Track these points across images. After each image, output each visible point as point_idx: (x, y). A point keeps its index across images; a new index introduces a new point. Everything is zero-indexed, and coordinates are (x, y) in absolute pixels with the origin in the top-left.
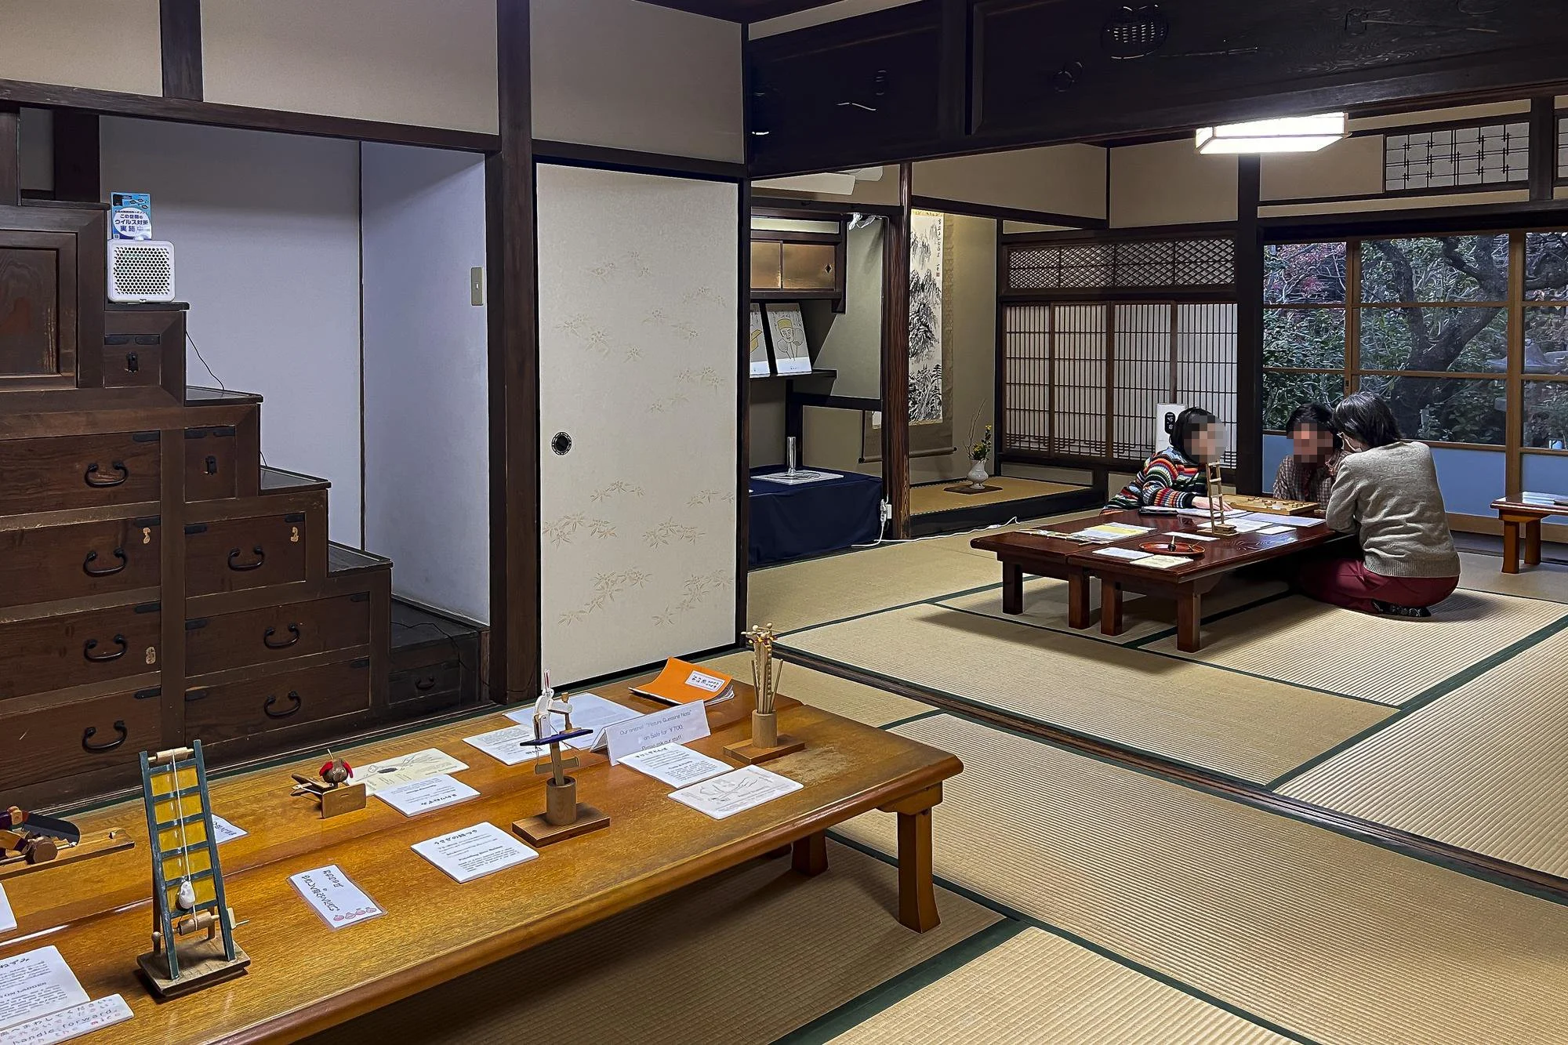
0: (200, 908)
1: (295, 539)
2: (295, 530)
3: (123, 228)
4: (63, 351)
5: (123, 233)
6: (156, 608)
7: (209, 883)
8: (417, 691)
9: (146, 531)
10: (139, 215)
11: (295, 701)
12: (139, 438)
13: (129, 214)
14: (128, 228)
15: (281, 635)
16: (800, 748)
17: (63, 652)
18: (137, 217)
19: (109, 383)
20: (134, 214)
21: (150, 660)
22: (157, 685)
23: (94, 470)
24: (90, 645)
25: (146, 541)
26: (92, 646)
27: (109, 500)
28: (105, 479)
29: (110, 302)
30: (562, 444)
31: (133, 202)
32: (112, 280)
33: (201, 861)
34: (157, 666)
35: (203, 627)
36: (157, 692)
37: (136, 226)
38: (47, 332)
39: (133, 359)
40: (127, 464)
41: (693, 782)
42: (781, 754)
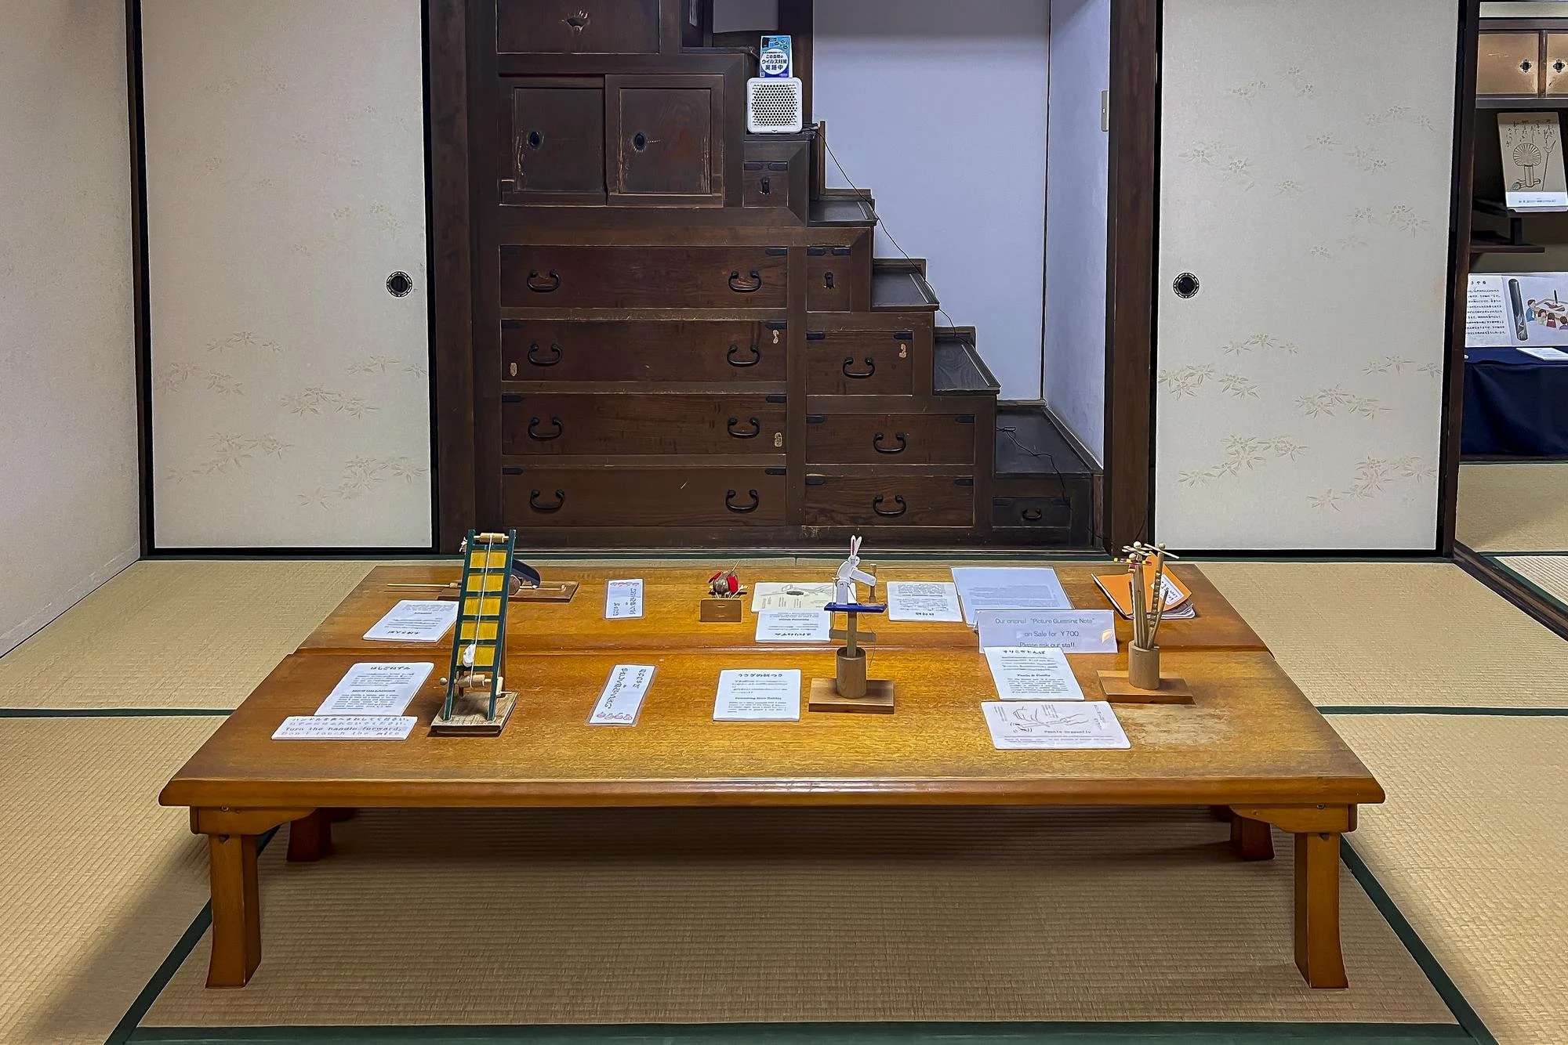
0: (478, 670)
1: (903, 355)
2: (903, 346)
3: (768, 68)
4: (713, 175)
5: (767, 71)
6: (781, 400)
7: (491, 651)
8: (1022, 519)
9: (775, 332)
10: (781, 54)
11: (902, 505)
12: (771, 252)
13: (773, 55)
14: (771, 67)
15: (889, 443)
16: (1187, 701)
17: (713, 425)
18: (779, 56)
19: (748, 203)
20: (776, 54)
21: (778, 444)
22: (783, 466)
23: (736, 277)
24: (732, 423)
25: (776, 341)
26: (734, 424)
27: (749, 302)
28: (745, 286)
29: (749, 132)
30: (1187, 286)
31: (777, 44)
32: (751, 114)
33: (490, 631)
34: (783, 449)
35: (822, 422)
36: (783, 472)
37: (778, 65)
38: (704, 158)
39: (765, 183)
40: (762, 274)
41: (1023, 698)
42: (1153, 701)
